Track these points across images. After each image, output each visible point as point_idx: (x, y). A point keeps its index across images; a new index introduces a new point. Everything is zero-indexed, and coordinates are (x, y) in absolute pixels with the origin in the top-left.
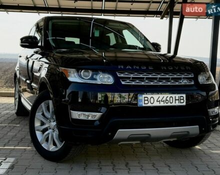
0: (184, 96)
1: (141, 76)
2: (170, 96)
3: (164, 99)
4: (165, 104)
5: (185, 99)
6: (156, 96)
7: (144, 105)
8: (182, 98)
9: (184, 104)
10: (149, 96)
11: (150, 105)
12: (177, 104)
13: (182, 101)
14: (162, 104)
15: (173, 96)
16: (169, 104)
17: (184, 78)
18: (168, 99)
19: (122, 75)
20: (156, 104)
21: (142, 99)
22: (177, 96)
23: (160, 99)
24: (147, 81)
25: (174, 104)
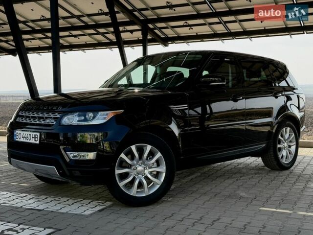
2: (29, 133)
3: (26, 136)
4: (27, 141)
5: (38, 138)
7: (16, 140)
8: (36, 136)
9: (38, 142)
10: (18, 132)
12: (33, 141)
13: (36, 139)
14: (25, 140)
15: (31, 133)
16: (28, 141)
18: (28, 136)
20: (22, 140)
21: (15, 134)
22: (34, 134)
23: (24, 136)
25: (31, 141)
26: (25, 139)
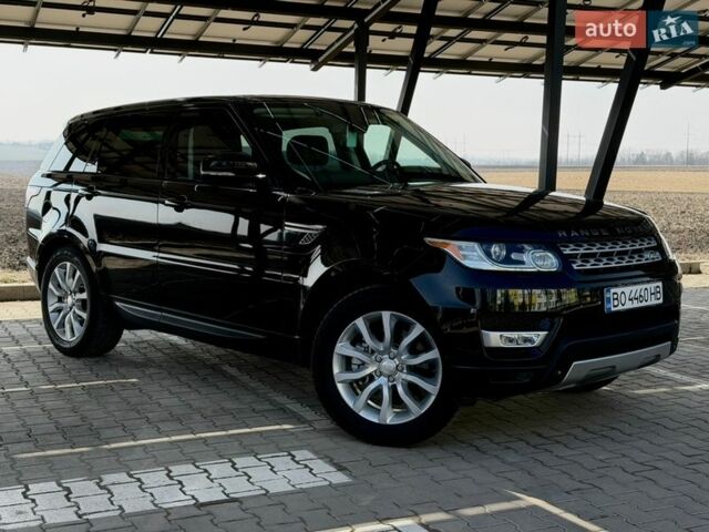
0: (660, 284)
1: (595, 250)
2: (644, 286)
3: (638, 294)
4: (641, 305)
5: (662, 292)
6: (627, 290)
7: (613, 309)
8: (658, 290)
9: (661, 301)
10: (619, 290)
11: (620, 308)
12: (653, 302)
13: (658, 296)
14: (636, 304)
15: (649, 286)
16: (644, 304)
17: (646, 249)
18: (642, 293)
19: (567, 251)
20: (629, 305)
21: (609, 299)
22: (653, 286)
23: (632, 295)
24: (605, 260)
25: (649, 303)
26: (635, 301)
